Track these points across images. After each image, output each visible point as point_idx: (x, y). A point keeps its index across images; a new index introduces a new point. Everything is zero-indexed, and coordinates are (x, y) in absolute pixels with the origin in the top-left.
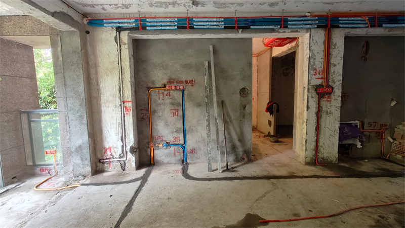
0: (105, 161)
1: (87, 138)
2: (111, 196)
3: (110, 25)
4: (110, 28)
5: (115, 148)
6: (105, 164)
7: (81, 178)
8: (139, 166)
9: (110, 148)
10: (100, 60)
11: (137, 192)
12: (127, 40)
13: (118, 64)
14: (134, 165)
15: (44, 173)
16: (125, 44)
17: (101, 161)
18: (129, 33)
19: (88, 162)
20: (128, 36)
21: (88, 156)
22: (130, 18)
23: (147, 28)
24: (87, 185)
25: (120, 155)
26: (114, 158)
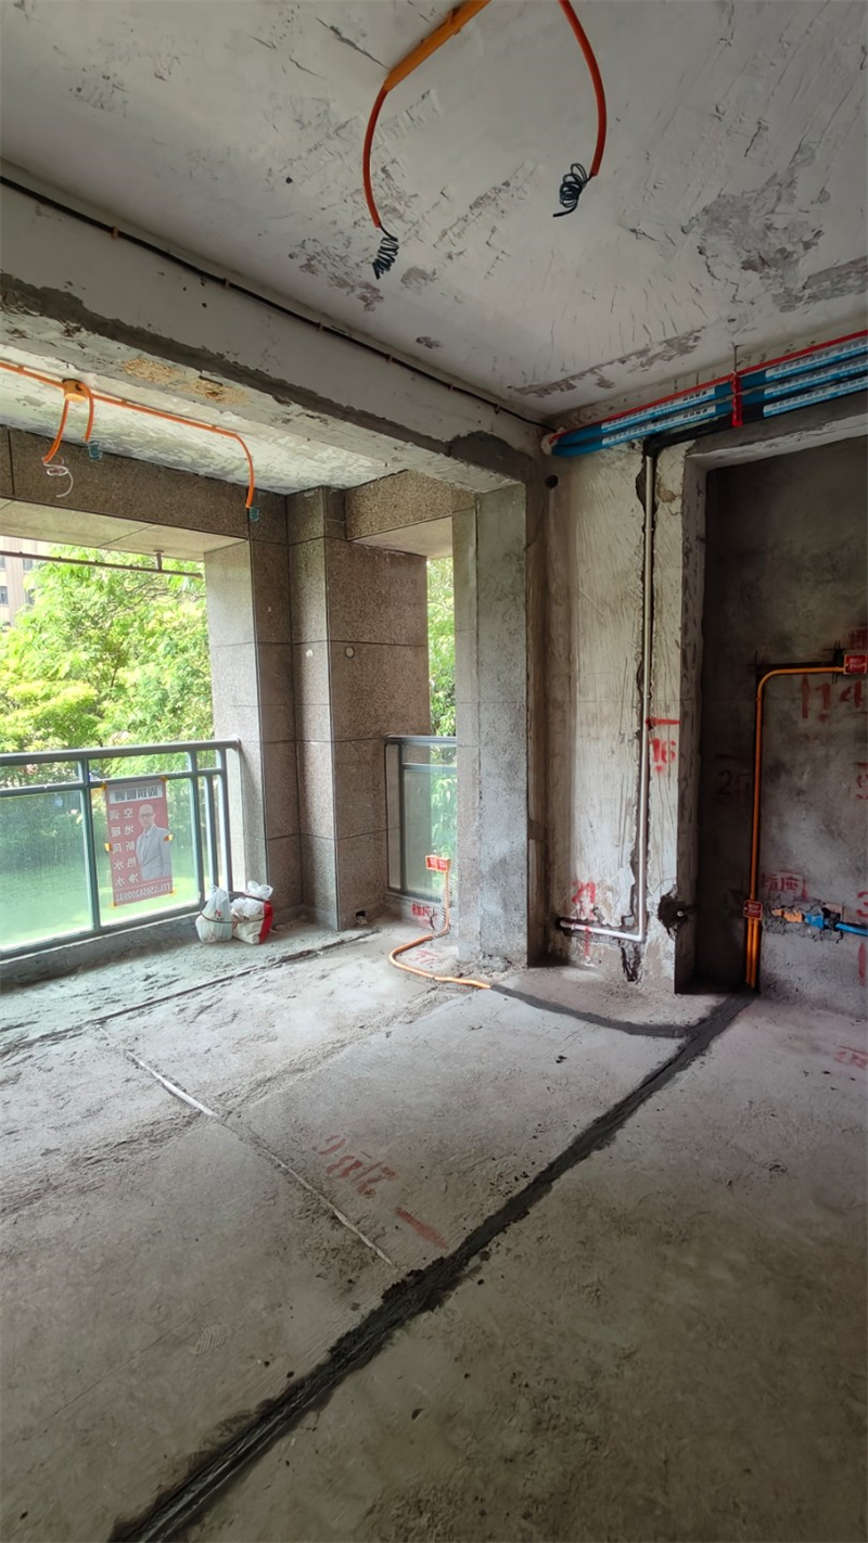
0: (573, 927)
1: (525, 838)
2: (561, 1059)
3: (622, 436)
4: (624, 447)
5: (611, 889)
6: (574, 939)
7: (498, 963)
9: (591, 886)
10: (582, 569)
12: (680, 479)
13: (643, 579)
15: (420, 918)
16: (672, 498)
17: (563, 924)
18: (689, 451)
19: (520, 919)
20: (689, 462)
21: (521, 899)
22: (698, 389)
23: (767, 409)
24: (507, 992)
25: (623, 918)
26: (602, 926)
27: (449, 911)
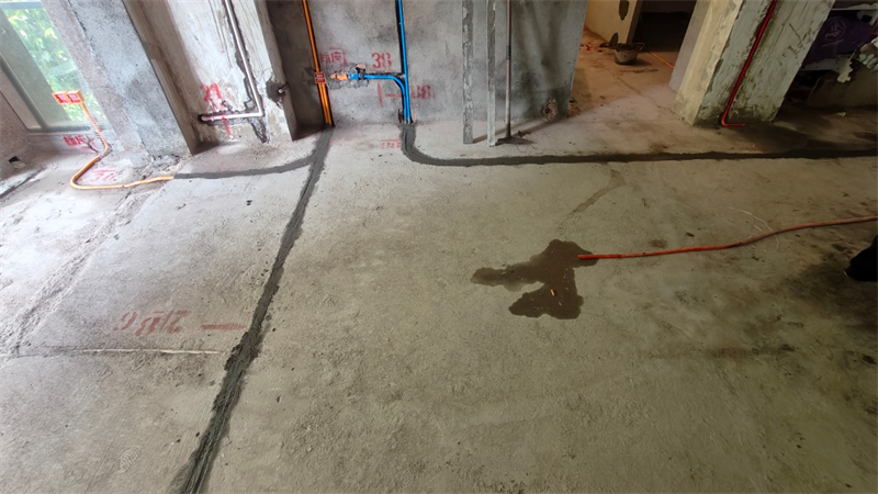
0: (212, 119)
1: (146, 59)
2: (249, 202)
5: (229, 85)
6: (216, 127)
7: (168, 159)
8: (299, 131)
9: (215, 87)
11: (307, 193)
14: (285, 128)
15: (78, 147)
17: (204, 119)
19: (171, 123)
21: (165, 108)
24: (187, 176)
25: (245, 103)
26: (232, 113)
27: (102, 134)
